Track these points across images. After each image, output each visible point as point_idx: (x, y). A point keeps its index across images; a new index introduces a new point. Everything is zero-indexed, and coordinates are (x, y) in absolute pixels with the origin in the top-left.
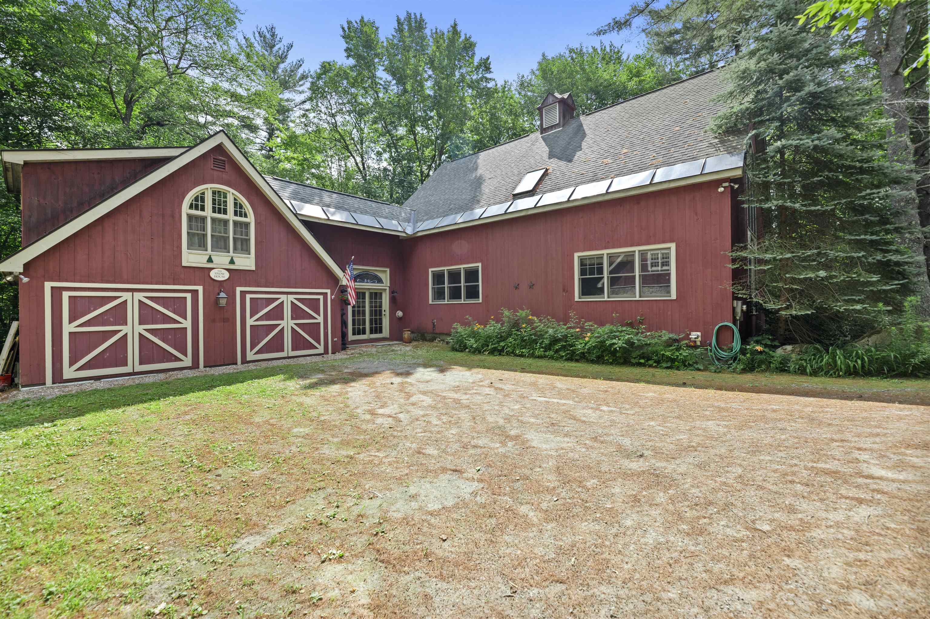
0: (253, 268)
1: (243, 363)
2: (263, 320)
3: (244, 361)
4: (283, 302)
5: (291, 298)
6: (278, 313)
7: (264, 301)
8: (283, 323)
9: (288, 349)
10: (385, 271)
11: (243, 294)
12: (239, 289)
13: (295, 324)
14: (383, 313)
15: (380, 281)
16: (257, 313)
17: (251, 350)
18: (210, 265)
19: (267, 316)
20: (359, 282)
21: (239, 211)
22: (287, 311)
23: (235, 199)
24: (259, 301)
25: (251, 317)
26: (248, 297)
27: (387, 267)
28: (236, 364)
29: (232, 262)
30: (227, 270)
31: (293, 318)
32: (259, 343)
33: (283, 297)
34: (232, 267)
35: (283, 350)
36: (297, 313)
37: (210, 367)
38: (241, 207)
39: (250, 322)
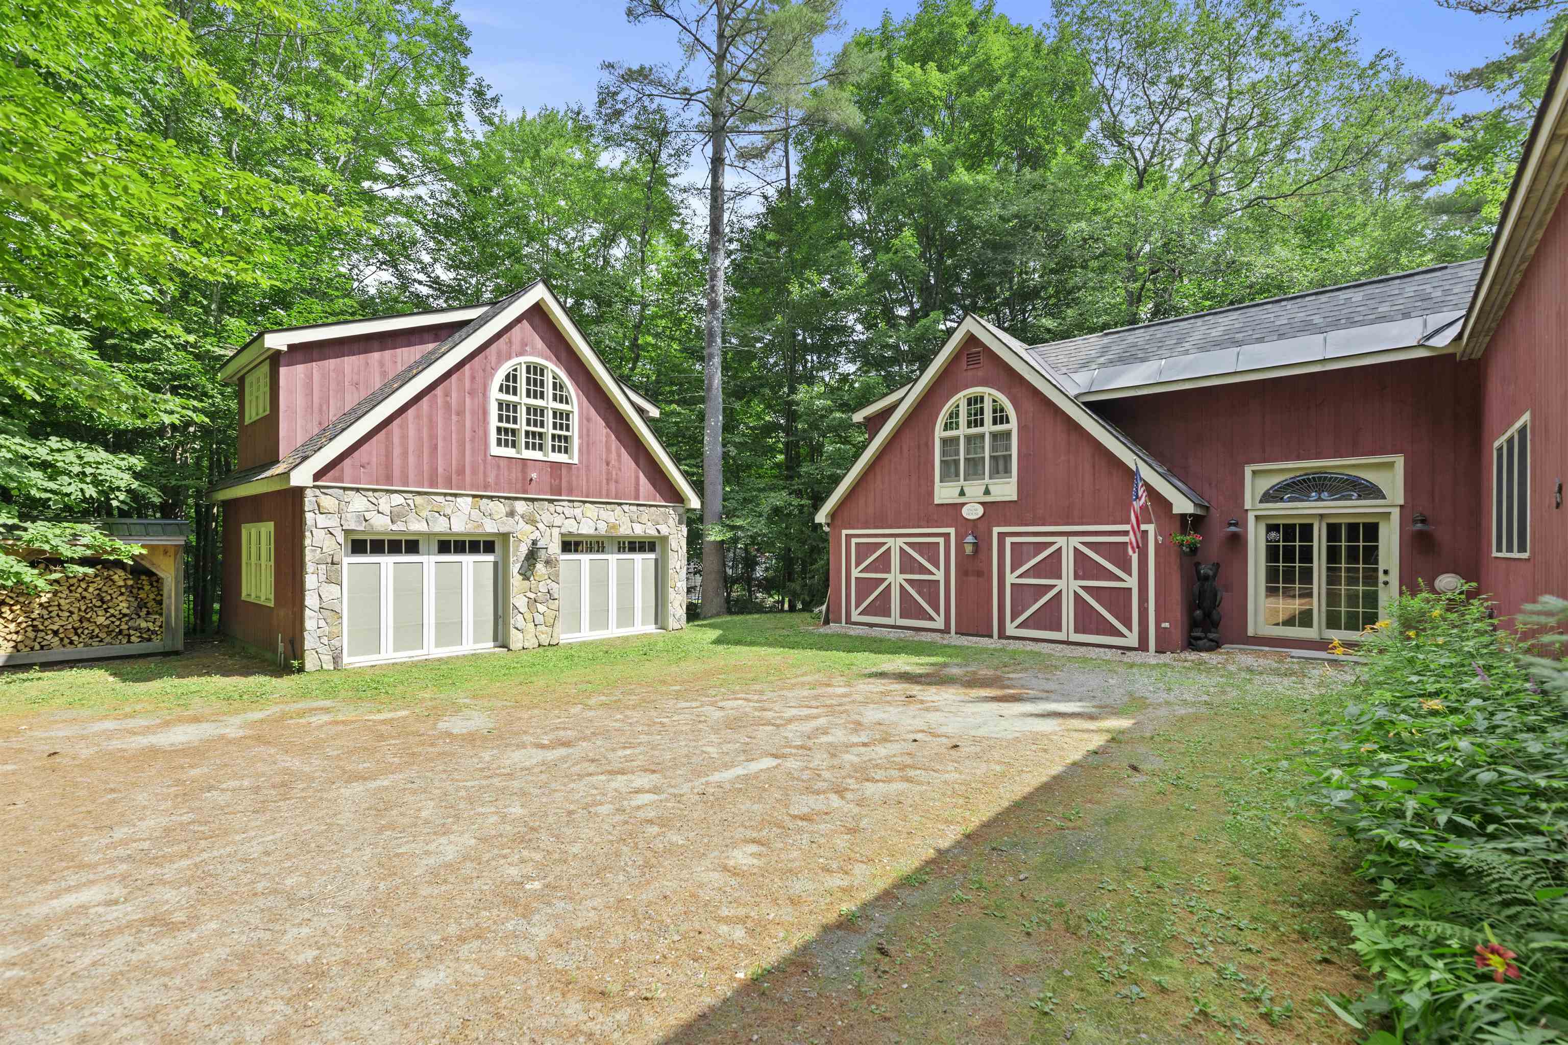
0: (1015, 498)
1: (1000, 637)
2: (1029, 577)
3: (1002, 635)
4: (1060, 548)
5: (1075, 541)
6: (1052, 567)
7: (1032, 547)
8: (1060, 584)
9: (1068, 629)
10: (1391, 465)
11: (1002, 536)
12: (996, 530)
13: (1082, 587)
14: (1382, 577)
15: (1371, 491)
16: (1021, 565)
17: (1012, 621)
18: (962, 500)
19: (1035, 571)
20: (1291, 500)
21: (1000, 417)
22: (1068, 564)
23: (994, 401)
24: (1025, 548)
25: (1013, 570)
26: (1009, 540)
27: (1395, 452)
28: (991, 636)
29: (987, 492)
30: (982, 504)
31: (1076, 577)
32: (1023, 612)
33: (1061, 541)
34: (988, 499)
35: (1059, 628)
36: (1084, 567)
37: (962, 634)
38: (1002, 410)
39: (1011, 578)
